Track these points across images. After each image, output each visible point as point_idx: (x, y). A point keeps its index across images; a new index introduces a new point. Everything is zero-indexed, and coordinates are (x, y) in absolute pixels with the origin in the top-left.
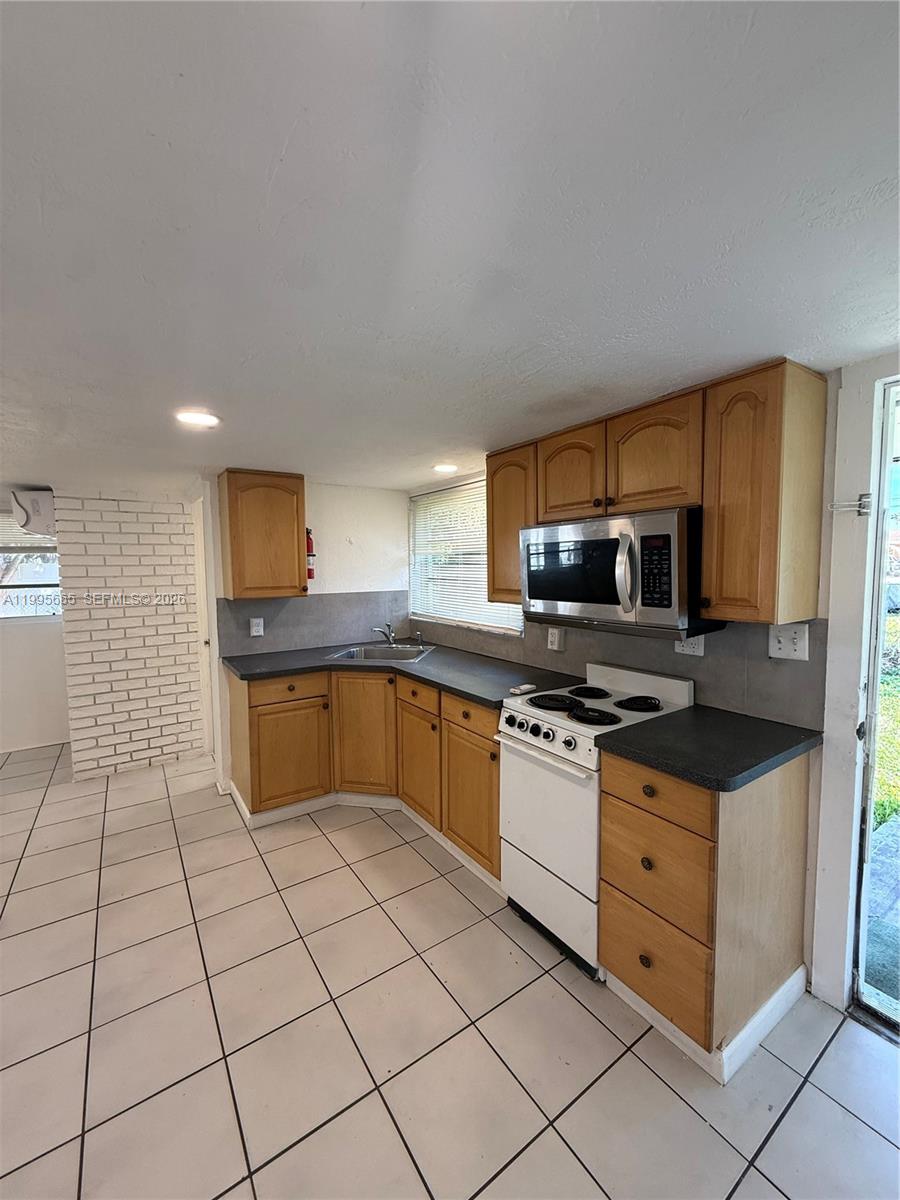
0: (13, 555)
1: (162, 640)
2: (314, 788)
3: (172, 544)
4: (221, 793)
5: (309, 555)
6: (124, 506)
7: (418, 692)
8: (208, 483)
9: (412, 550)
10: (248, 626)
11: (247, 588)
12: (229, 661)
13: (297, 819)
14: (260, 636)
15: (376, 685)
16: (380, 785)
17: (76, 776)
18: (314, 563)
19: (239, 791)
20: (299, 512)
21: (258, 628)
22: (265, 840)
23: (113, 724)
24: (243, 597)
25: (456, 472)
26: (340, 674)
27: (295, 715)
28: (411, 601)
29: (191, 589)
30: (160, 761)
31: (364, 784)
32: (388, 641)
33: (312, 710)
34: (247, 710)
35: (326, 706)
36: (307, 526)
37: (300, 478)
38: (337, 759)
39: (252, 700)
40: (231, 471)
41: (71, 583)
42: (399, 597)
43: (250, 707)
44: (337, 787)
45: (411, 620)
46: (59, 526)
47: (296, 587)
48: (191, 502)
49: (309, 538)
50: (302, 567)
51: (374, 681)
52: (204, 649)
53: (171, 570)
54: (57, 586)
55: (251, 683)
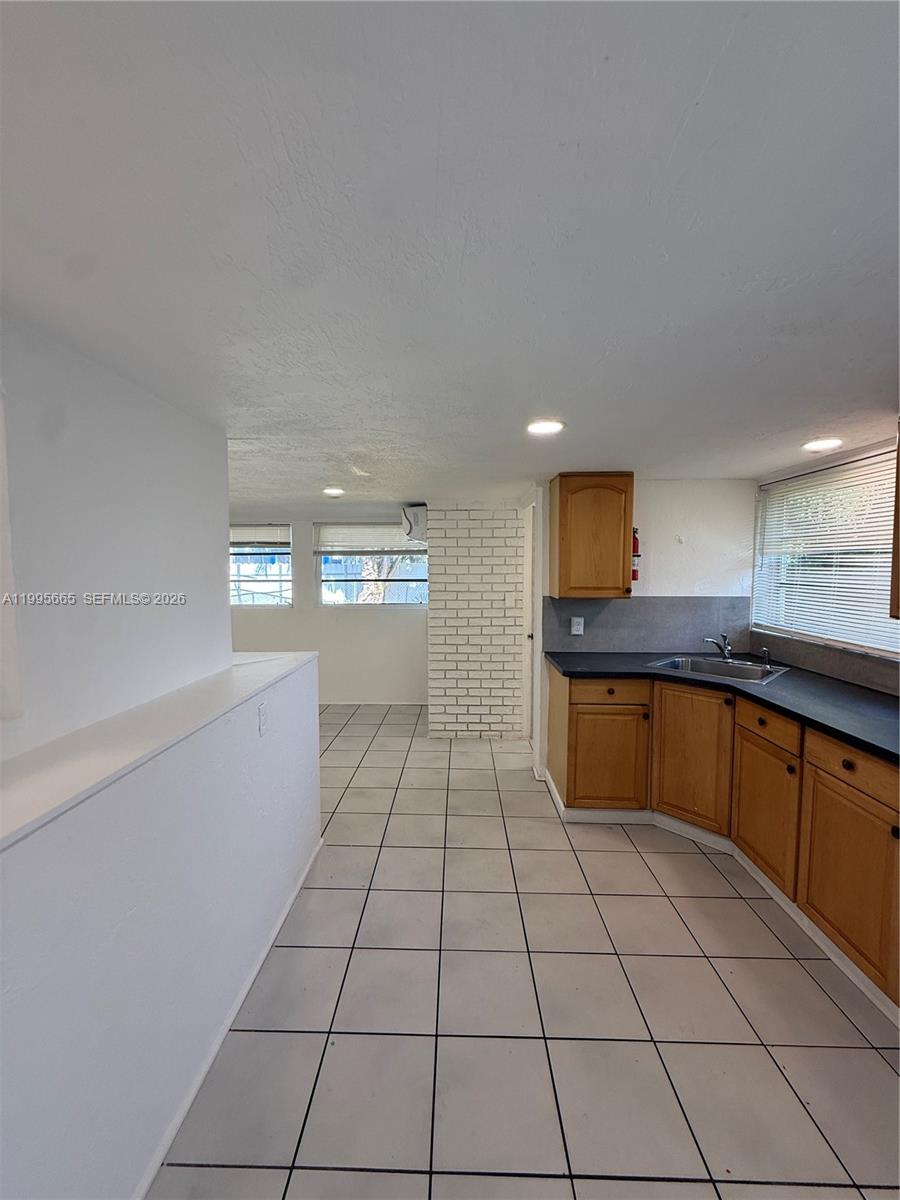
0: (395, 557)
1: (494, 631)
2: (629, 799)
3: (507, 546)
4: (537, 778)
5: (634, 556)
6: (473, 515)
7: (768, 721)
8: (541, 489)
9: (759, 549)
10: (569, 625)
11: (572, 588)
12: (551, 656)
13: (608, 826)
14: (581, 635)
15: (709, 705)
16: (707, 818)
17: (431, 733)
18: (638, 564)
19: (554, 781)
20: (627, 513)
21: (578, 627)
22: (580, 837)
23: (457, 697)
24: (568, 596)
25: (840, 447)
26: (665, 685)
27: (613, 720)
28: (754, 609)
29: (519, 587)
30: (488, 736)
31: (687, 811)
32: (722, 654)
33: (630, 718)
34: (567, 705)
35: (646, 716)
36: (635, 525)
37: (629, 475)
38: (655, 774)
39: (573, 697)
40: (563, 476)
41: (435, 579)
42: (741, 604)
43: (570, 704)
44: (654, 806)
45: (752, 632)
46: (430, 533)
47: (618, 588)
48: (524, 508)
49: (635, 539)
50: (626, 569)
51: (707, 699)
52: (528, 642)
53: (505, 570)
54: (426, 580)
55: (573, 681)
